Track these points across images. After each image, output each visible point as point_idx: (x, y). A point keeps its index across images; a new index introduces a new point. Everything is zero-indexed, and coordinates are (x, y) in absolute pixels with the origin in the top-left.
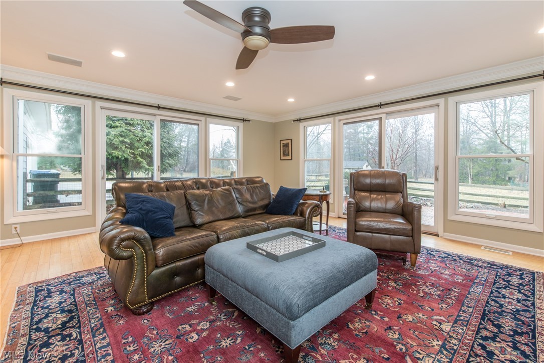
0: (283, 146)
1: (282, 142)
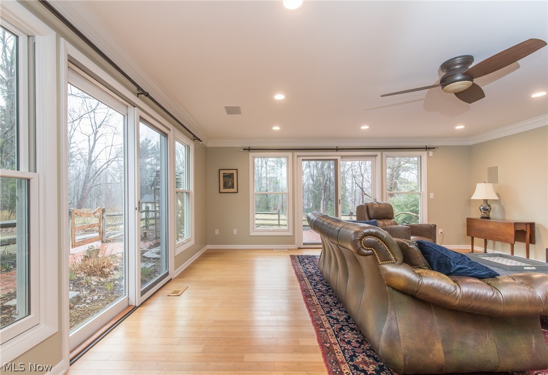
0: (224, 176)
1: (222, 172)
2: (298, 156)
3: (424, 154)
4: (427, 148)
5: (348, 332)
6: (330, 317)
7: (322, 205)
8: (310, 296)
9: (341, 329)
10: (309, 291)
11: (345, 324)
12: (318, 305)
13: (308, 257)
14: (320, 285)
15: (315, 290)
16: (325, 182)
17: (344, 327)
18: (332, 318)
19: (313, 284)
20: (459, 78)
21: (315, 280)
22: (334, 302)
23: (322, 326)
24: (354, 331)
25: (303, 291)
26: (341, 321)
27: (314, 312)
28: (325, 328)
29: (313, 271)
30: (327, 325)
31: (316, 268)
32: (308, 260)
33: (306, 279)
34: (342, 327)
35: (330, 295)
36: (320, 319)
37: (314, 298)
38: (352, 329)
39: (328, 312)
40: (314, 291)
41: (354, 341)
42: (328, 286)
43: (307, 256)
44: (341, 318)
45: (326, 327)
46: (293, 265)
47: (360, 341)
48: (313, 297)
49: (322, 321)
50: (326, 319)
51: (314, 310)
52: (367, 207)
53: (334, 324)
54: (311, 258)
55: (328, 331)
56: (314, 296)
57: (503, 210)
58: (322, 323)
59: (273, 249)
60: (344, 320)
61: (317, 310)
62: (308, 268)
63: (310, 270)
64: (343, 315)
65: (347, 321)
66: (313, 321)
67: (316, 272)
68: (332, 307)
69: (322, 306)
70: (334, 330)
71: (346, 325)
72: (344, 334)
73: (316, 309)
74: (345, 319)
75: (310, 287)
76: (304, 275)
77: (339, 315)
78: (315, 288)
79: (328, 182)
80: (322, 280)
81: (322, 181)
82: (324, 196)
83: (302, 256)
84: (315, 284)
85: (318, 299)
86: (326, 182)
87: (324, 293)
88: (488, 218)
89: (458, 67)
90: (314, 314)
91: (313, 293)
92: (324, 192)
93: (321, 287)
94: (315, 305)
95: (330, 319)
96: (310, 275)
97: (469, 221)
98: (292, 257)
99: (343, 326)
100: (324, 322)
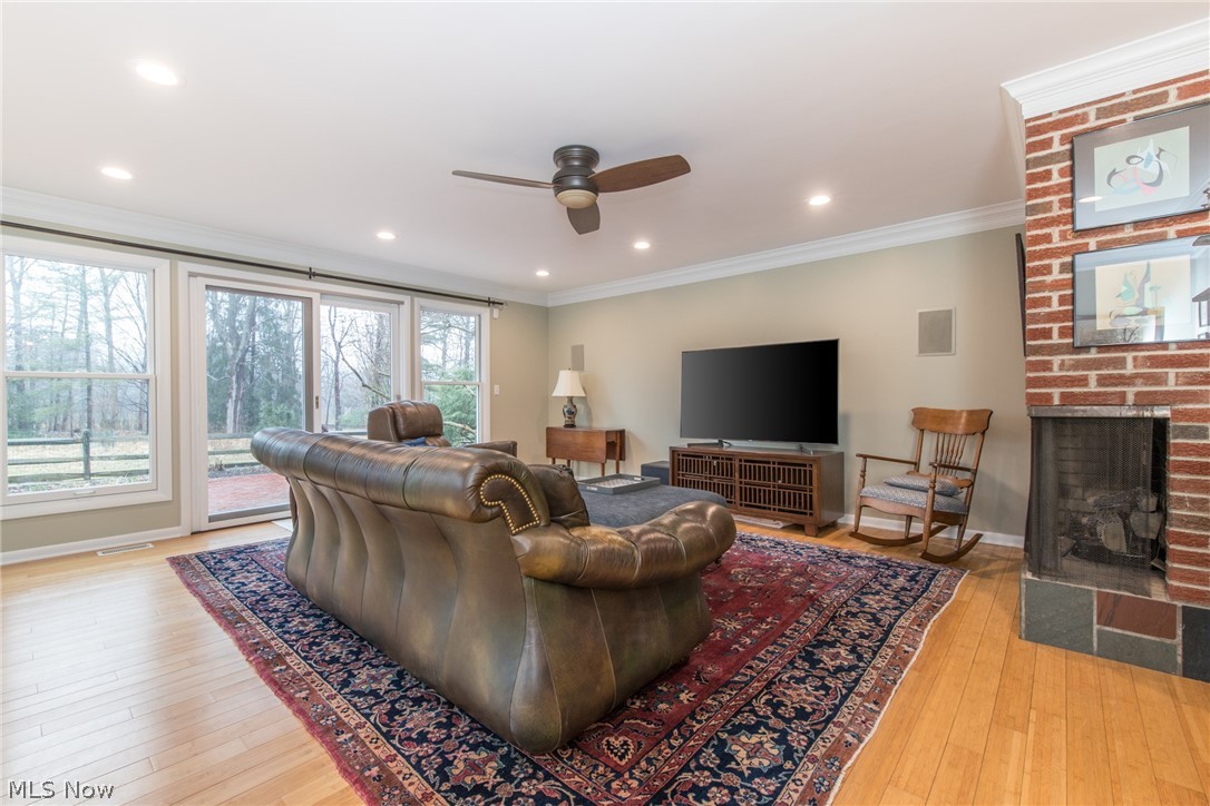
2: (192, 275)
3: (485, 311)
4: (490, 303)
5: (411, 712)
6: (355, 693)
7: (230, 412)
8: (280, 659)
9: (392, 713)
10: (270, 647)
11: (398, 694)
12: (309, 674)
13: (234, 553)
14: (297, 620)
15: (287, 636)
16: (239, 354)
17: (397, 706)
18: (360, 694)
19: (274, 623)
20: (576, 182)
21: (276, 610)
22: (351, 652)
23: (340, 727)
24: (425, 704)
25: (249, 654)
26: (386, 692)
27: (306, 698)
28: (350, 730)
29: (264, 587)
30: (353, 718)
31: (270, 577)
32: (235, 560)
33: (247, 614)
34: (393, 707)
35: (334, 638)
36: (328, 712)
37: (293, 660)
38: (417, 701)
39: (345, 684)
40: (286, 642)
41: (431, 729)
42: (321, 616)
43: (230, 550)
44: (384, 685)
45: (353, 723)
46: (189, 585)
47: (444, 720)
48: (288, 659)
49: (335, 714)
50: (344, 704)
51: (304, 694)
52: (394, 412)
53: (370, 707)
54: (246, 555)
55: (362, 733)
56: (288, 654)
57: (589, 414)
58: (339, 718)
59: (94, 553)
60: (392, 687)
61: (312, 691)
62: (244, 584)
63: (251, 587)
64: (384, 675)
65: (400, 687)
66: (311, 725)
67: (271, 588)
68: (350, 667)
69: (321, 674)
70: (375, 725)
71: (402, 697)
72: (404, 722)
73: (310, 689)
74: (393, 682)
75: (267, 633)
76: (237, 604)
77: (374, 679)
78: (285, 633)
79: (248, 357)
80: (298, 605)
81: (231, 352)
82: (238, 389)
83: (212, 553)
84: (282, 620)
85: (305, 658)
86: (244, 355)
87: (317, 637)
88: (573, 426)
89: (576, 163)
90: (307, 706)
91: (285, 648)
92: (238, 378)
93: (303, 624)
94: (301, 680)
95: (356, 699)
96: (257, 601)
97: (550, 432)
98: (179, 563)
99: (393, 702)
100: (342, 715)
